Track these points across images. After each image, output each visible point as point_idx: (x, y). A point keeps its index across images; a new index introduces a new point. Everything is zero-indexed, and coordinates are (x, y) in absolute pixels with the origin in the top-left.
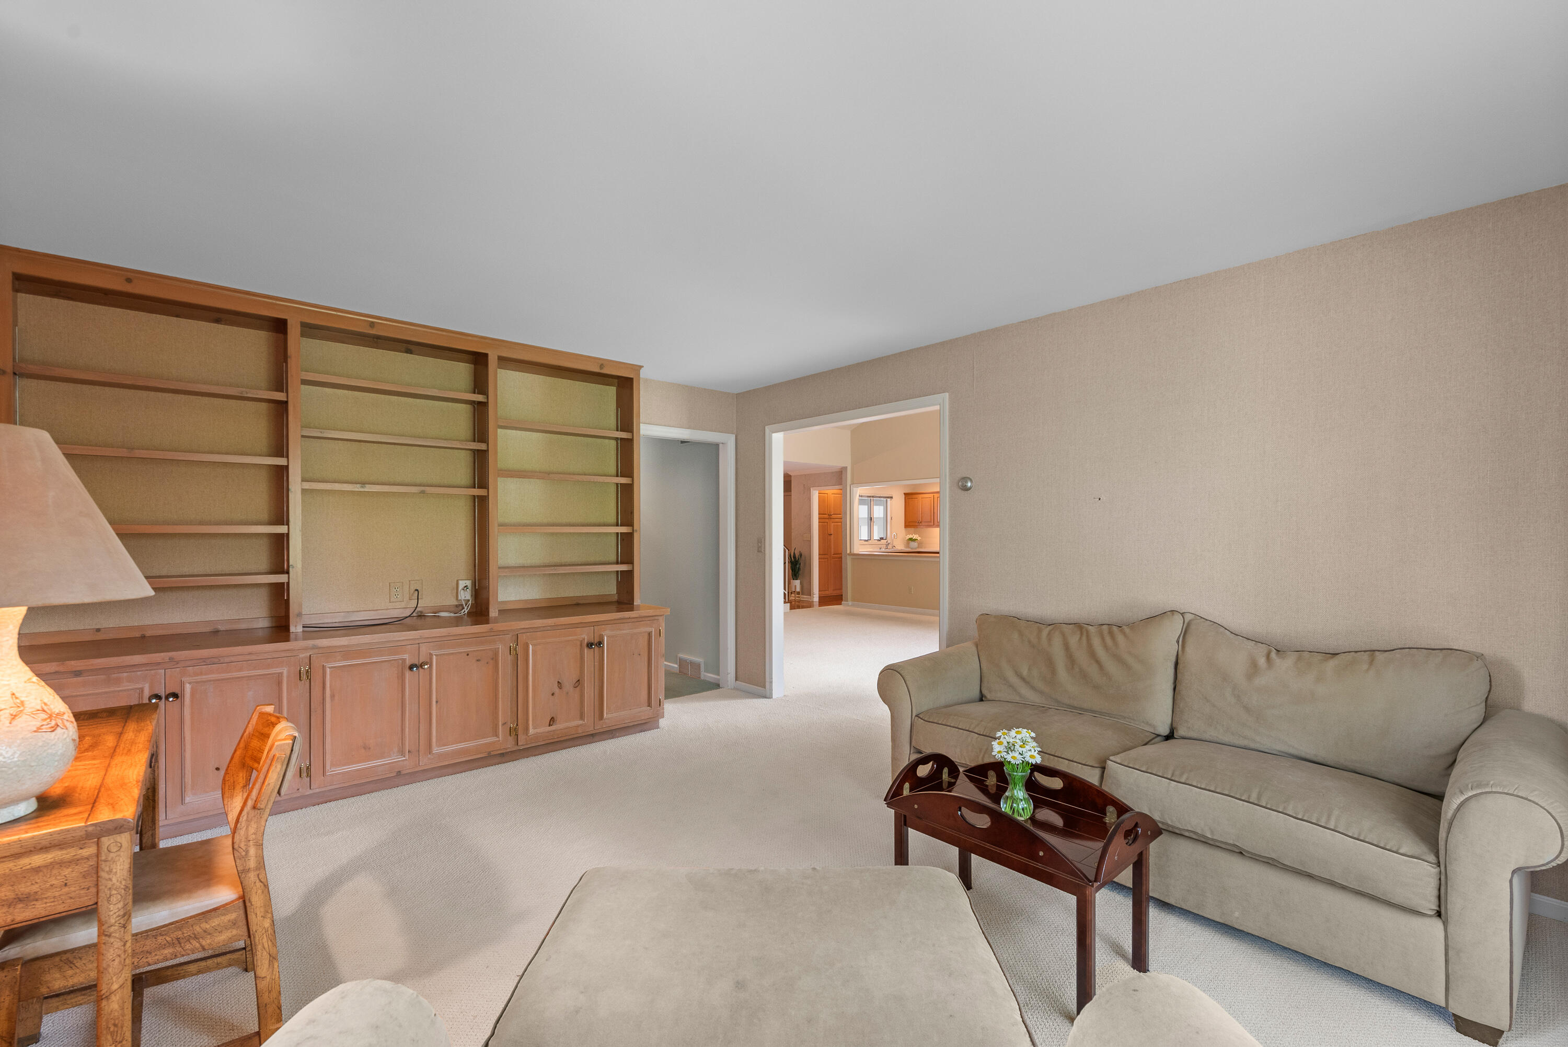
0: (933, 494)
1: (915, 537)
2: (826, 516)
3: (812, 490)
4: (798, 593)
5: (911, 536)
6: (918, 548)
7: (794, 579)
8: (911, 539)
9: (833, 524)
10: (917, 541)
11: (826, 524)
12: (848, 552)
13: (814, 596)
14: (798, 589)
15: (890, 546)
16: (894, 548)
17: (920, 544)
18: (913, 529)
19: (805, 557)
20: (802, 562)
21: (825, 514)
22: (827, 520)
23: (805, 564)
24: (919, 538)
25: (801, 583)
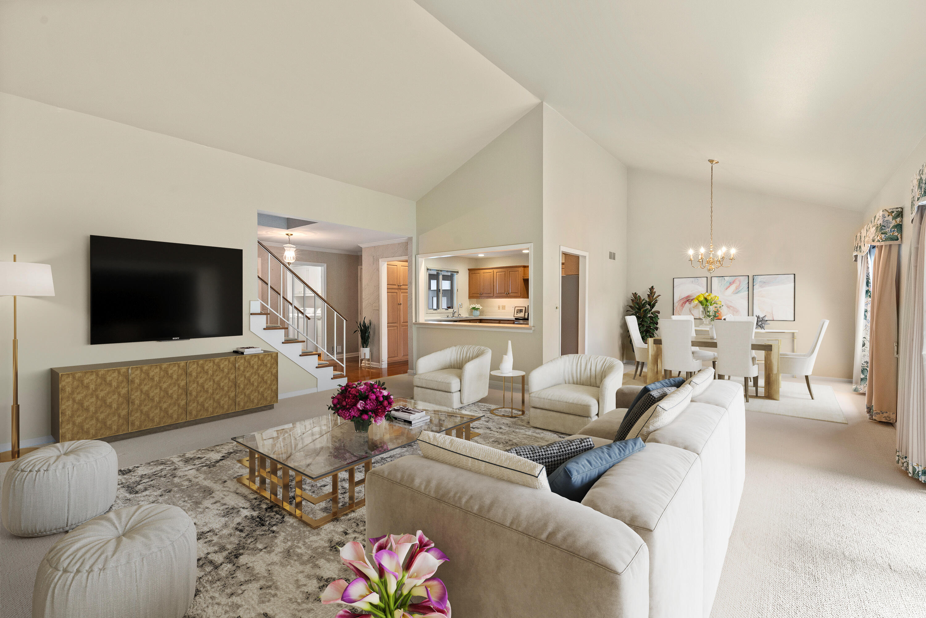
0: (492, 270)
1: (478, 306)
2: (396, 287)
3: (380, 261)
4: (368, 360)
5: (474, 306)
6: (480, 315)
7: (364, 347)
8: (474, 308)
9: (402, 294)
10: (479, 310)
11: (395, 294)
12: (414, 321)
13: (383, 363)
14: (368, 357)
15: (456, 315)
16: (460, 316)
17: (482, 313)
18: (476, 299)
19: (375, 326)
20: (371, 331)
21: (395, 285)
22: (396, 291)
23: (374, 333)
24: (481, 308)
25: (371, 351)
